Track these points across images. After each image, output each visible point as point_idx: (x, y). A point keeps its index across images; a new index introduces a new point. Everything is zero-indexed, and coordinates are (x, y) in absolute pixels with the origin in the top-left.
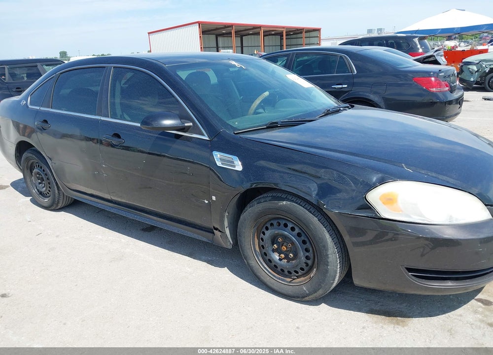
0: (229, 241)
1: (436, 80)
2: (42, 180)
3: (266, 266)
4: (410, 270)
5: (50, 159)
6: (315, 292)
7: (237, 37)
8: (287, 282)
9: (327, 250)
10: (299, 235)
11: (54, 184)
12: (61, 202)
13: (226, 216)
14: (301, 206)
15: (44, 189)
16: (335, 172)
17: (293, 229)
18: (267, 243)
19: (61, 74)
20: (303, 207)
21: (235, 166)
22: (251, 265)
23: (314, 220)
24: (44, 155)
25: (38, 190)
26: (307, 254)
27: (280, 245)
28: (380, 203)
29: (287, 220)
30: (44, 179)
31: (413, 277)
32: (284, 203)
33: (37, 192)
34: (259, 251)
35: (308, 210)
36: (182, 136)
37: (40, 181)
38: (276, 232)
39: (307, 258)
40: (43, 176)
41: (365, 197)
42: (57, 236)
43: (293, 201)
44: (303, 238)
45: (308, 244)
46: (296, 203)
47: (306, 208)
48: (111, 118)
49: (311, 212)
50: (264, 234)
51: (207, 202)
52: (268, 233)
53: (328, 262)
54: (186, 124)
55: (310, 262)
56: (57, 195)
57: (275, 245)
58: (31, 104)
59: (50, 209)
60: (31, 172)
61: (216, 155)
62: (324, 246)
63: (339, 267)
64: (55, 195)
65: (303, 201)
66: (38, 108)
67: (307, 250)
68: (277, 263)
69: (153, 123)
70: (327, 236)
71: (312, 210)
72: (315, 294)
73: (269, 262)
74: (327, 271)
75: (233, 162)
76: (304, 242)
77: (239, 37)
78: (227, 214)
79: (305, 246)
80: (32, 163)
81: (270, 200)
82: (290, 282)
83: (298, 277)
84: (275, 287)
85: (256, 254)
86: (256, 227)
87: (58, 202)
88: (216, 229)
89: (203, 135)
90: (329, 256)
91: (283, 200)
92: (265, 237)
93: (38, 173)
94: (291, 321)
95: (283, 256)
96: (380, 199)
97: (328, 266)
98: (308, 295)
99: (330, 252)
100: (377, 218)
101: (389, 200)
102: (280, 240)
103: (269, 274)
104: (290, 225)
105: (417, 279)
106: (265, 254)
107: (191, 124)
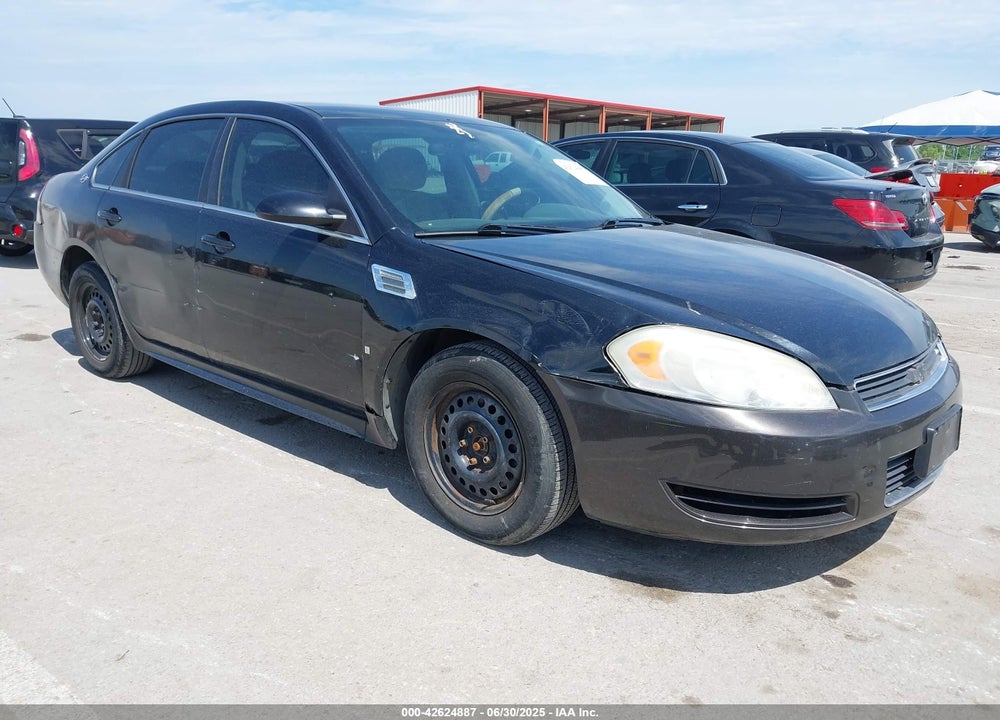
0: (392, 435)
1: (878, 207)
2: (101, 320)
3: (446, 480)
4: (675, 488)
5: (116, 280)
6: (519, 525)
7: (554, 123)
8: (477, 509)
9: (539, 446)
10: (501, 420)
11: (119, 327)
12: (128, 362)
13: (385, 385)
14: (504, 364)
15: (102, 338)
16: (562, 305)
17: (492, 410)
18: (451, 437)
19: (153, 128)
20: (508, 367)
21: (404, 291)
22: (421, 477)
23: (522, 391)
24: (106, 271)
25: (92, 341)
26: (512, 456)
27: (471, 439)
28: (629, 359)
29: (484, 393)
30: (104, 319)
31: (682, 504)
32: (479, 359)
33: (90, 343)
34: (438, 453)
35: (515, 373)
36: (328, 236)
37: (96, 323)
38: (465, 415)
39: (512, 463)
40: (103, 314)
41: (605, 349)
42: (107, 418)
43: (492, 356)
44: (506, 426)
45: (514, 438)
46: (498, 360)
47: (512, 370)
48: (221, 205)
49: (519, 377)
50: (447, 419)
51: (357, 358)
52: (453, 418)
53: (540, 468)
54: (335, 216)
55: (515, 471)
56: (121, 349)
57: (463, 441)
58: (97, 181)
59: (108, 375)
60: (85, 307)
61: (377, 271)
62: (535, 438)
63: (558, 478)
64: (117, 350)
65: (510, 358)
66: (107, 187)
67: (512, 449)
68: (463, 474)
69: (277, 209)
70: (542, 419)
71: (523, 374)
72: (519, 531)
73: (452, 472)
74: (538, 484)
75: (402, 284)
76: (508, 434)
77: (557, 123)
78: (388, 381)
79: (509, 442)
80: (88, 290)
81: (456, 355)
82: (482, 509)
83: (497, 501)
84: (456, 519)
85: (432, 458)
86: (435, 407)
87: (123, 363)
88: (372, 411)
89: (361, 236)
90: (543, 456)
91: (477, 353)
92: (448, 426)
93: (96, 309)
94: (467, 574)
95: (474, 460)
96: (629, 354)
97: (539, 474)
98: (507, 533)
99: (544, 448)
100: (620, 388)
101: (644, 356)
102: (470, 430)
103: (450, 496)
104: (488, 403)
105: (689, 508)
106: (447, 458)
107: (344, 217)
